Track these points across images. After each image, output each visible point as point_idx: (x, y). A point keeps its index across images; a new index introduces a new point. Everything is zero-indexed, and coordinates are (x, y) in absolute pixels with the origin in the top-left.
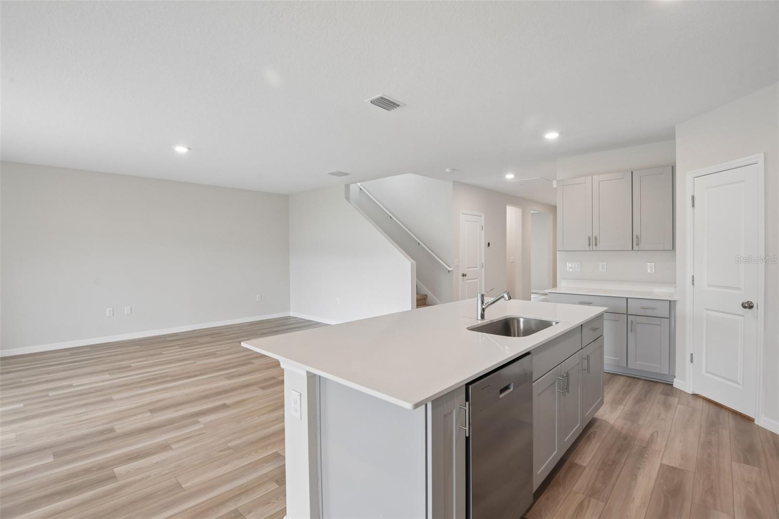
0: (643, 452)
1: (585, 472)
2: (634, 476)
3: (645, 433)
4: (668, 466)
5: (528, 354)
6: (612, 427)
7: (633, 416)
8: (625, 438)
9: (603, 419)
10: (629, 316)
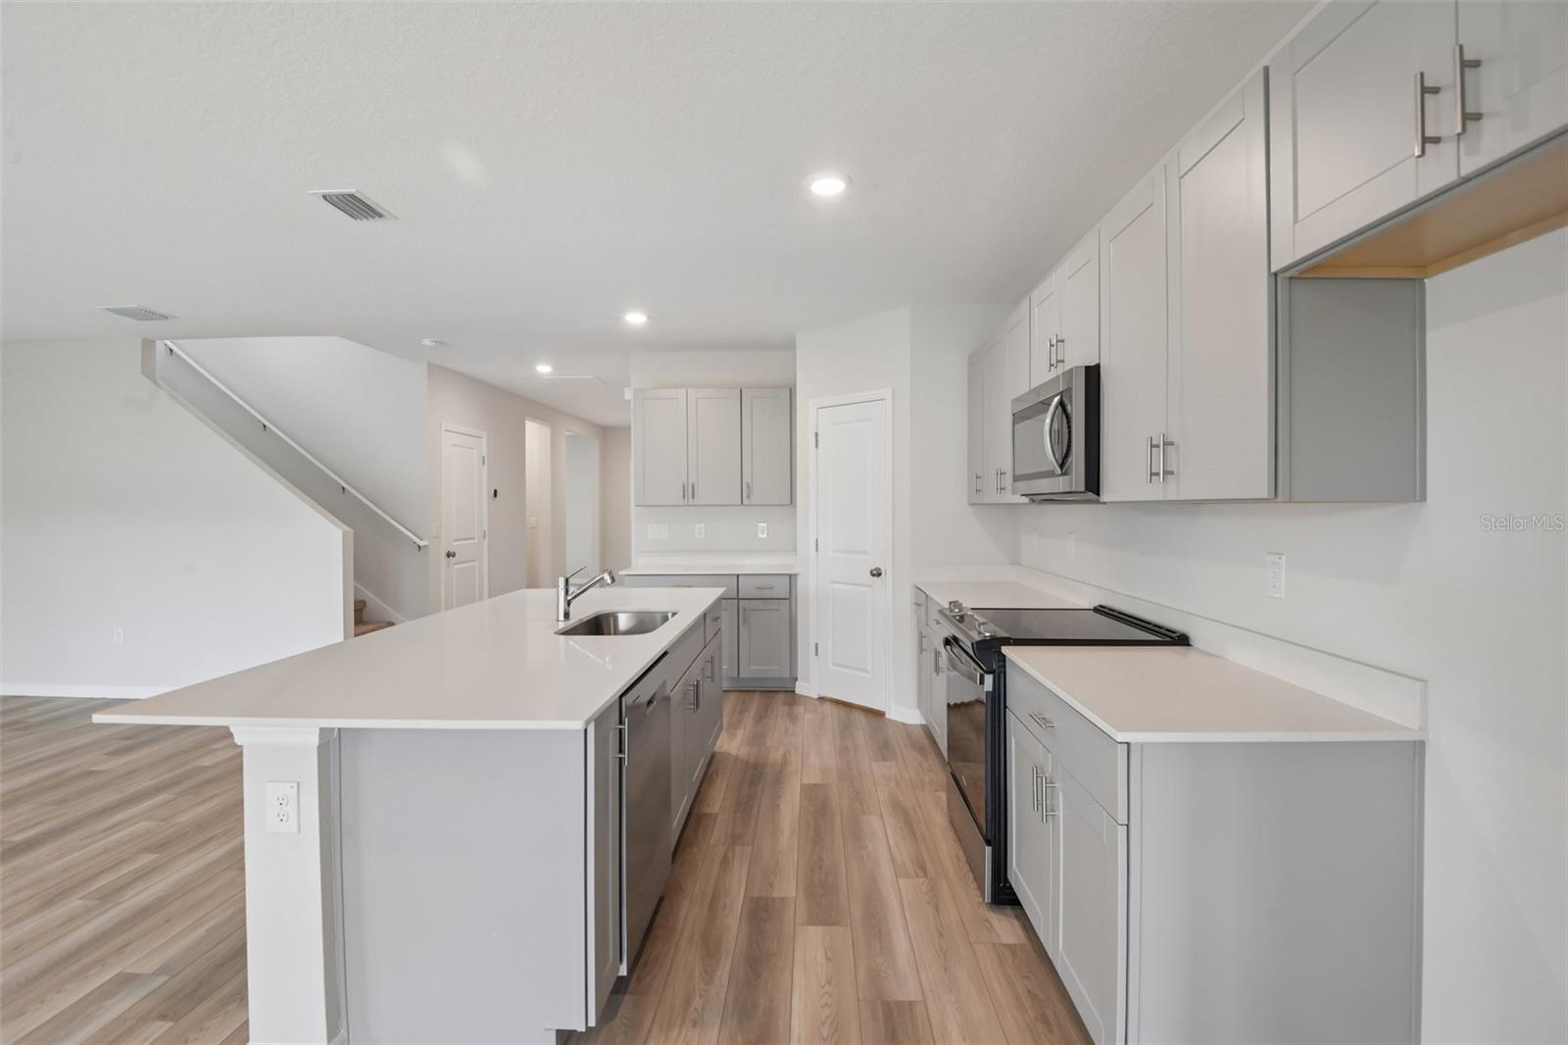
0: (779, 777)
1: (718, 820)
2: (775, 806)
3: (776, 755)
4: (809, 785)
5: (665, 654)
6: (737, 758)
7: (757, 739)
8: (755, 768)
9: (723, 750)
10: (740, 602)
